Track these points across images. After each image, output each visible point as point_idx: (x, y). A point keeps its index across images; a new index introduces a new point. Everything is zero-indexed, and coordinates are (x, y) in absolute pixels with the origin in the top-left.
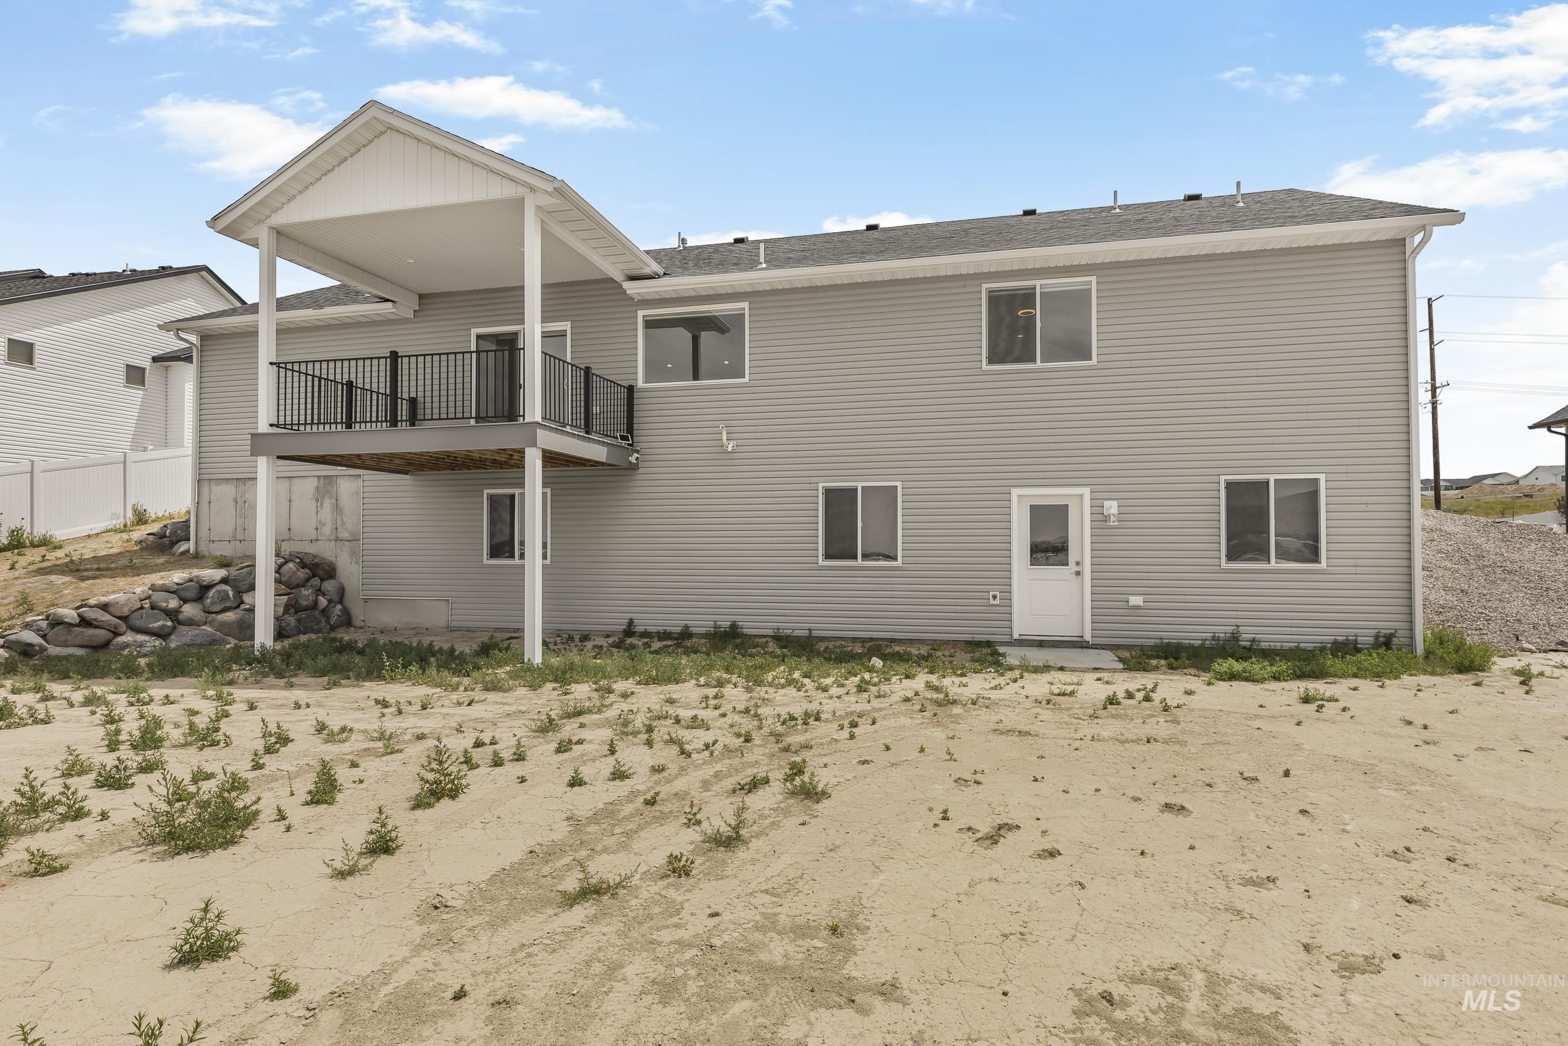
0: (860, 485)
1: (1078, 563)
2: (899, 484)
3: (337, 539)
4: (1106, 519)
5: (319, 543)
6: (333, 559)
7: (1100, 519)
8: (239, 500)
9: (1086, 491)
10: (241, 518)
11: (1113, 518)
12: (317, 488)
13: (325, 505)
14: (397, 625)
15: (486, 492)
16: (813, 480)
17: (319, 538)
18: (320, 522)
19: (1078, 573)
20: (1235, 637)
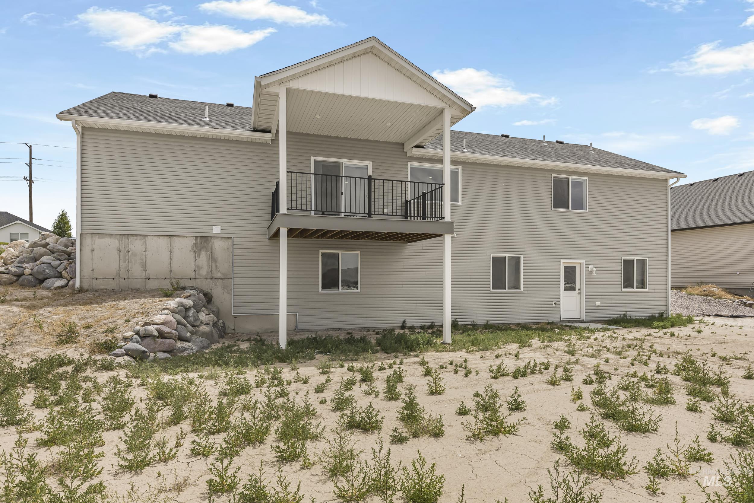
0: (507, 256)
1: (579, 290)
2: (522, 256)
3: (212, 278)
4: (591, 272)
5: (197, 280)
6: (209, 291)
7: (589, 272)
8: (122, 249)
9: (584, 261)
10: (125, 262)
11: (594, 272)
12: (195, 244)
13: (201, 256)
14: (258, 330)
15: (321, 251)
16: (488, 252)
17: (197, 277)
18: (198, 266)
19: (579, 293)
20: (625, 316)
